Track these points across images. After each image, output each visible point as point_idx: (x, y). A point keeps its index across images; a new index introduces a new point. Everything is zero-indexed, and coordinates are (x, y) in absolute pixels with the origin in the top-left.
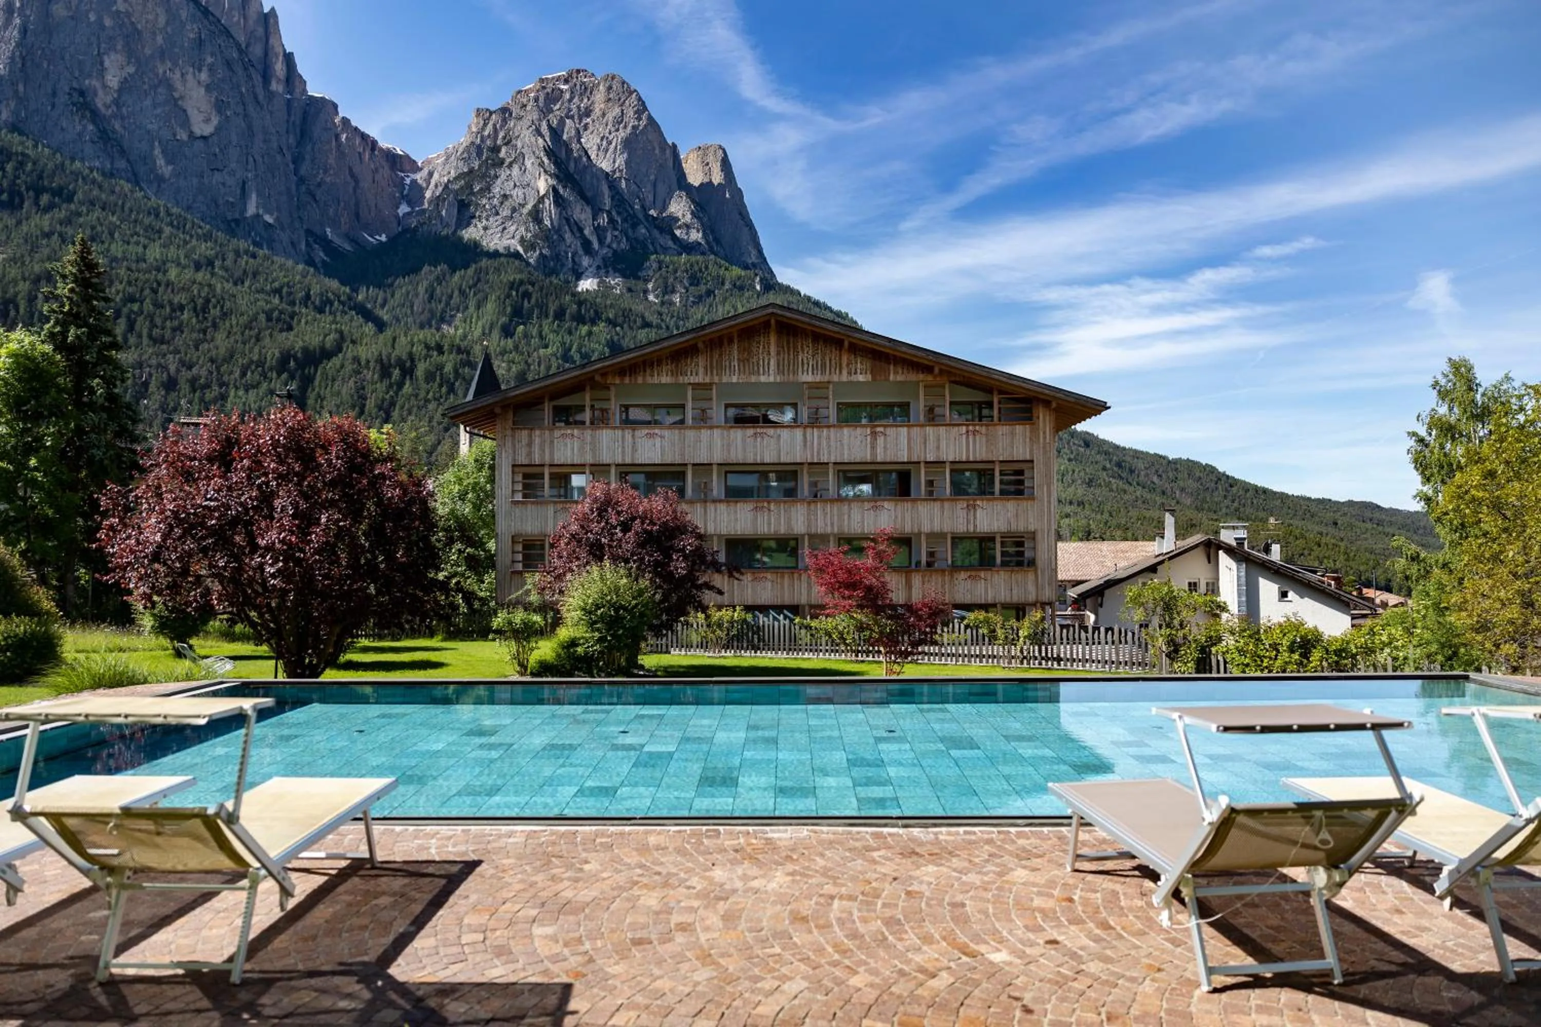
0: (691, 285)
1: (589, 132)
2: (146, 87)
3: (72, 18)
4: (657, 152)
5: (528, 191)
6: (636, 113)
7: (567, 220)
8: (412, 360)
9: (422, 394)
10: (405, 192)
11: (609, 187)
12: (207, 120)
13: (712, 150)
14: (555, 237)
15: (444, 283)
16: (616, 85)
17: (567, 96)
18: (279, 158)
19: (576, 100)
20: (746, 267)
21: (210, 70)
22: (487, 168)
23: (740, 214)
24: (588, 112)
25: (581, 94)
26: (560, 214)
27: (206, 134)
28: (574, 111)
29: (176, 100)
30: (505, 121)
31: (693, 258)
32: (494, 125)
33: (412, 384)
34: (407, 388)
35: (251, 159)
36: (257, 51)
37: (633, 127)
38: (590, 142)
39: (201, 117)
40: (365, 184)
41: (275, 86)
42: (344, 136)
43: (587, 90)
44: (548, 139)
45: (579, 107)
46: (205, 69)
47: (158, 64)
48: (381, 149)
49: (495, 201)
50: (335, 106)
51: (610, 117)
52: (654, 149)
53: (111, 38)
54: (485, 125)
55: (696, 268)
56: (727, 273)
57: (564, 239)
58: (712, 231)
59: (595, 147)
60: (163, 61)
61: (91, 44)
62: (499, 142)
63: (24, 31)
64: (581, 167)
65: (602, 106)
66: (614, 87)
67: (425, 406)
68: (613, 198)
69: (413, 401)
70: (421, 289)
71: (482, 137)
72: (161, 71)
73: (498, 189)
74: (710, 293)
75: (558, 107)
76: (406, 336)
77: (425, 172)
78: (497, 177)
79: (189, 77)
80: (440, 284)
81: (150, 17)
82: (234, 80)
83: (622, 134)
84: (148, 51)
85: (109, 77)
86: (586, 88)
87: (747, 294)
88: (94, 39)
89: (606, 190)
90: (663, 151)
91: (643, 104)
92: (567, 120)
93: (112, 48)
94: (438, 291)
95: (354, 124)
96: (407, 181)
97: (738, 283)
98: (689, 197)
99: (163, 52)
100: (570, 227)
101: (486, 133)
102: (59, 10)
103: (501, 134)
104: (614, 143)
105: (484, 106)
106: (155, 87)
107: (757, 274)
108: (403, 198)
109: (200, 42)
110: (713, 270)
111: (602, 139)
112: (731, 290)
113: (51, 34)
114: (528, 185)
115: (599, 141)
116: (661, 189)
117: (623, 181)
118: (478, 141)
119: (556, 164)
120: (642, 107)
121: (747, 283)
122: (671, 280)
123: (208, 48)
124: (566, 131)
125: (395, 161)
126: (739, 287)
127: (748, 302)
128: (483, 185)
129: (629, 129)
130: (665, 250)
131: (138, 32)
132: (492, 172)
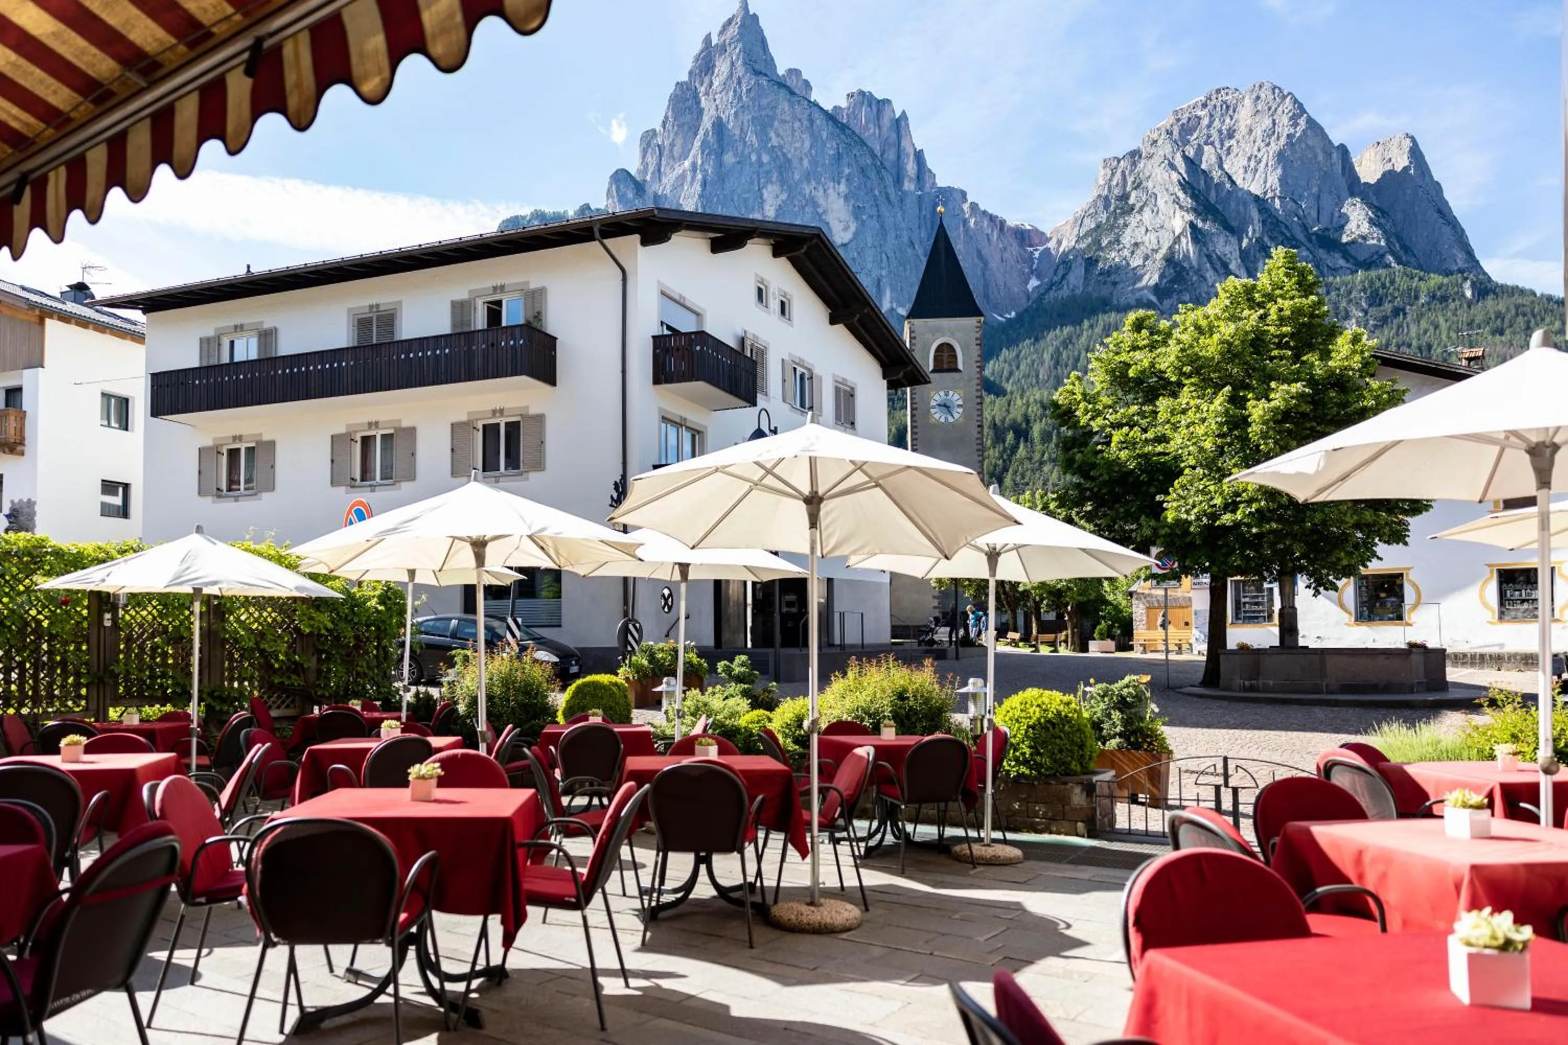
0: (1370, 305)
1: (1232, 155)
2: (796, 209)
3: (738, 163)
4: (1320, 158)
5: (1162, 233)
6: (1291, 119)
7: (1208, 257)
8: (1028, 421)
9: (1037, 456)
10: (1035, 266)
11: (1260, 211)
12: (846, 229)
13: (1395, 142)
14: (1195, 278)
15: (1070, 347)
16: (1265, 94)
17: (1205, 121)
18: (909, 251)
19: (1217, 123)
20: (1448, 273)
21: (848, 180)
22: (1116, 219)
23: (1439, 211)
24: (1231, 135)
25: (1222, 115)
26: (1200, 251)
27: (846, 241)
28: (1215, 136)
29: (820, 215)
30: (1134, 164)
31: (1373, 273)
32: (1123, 173)
33: (1026, 447)
34: (1022, 451)
35: (884, 256)
36: (891, 155)
37: (1288, 136)
38: (1235, 166)
39: (842, 226)
40: (994, 264)
41: (909, 186)
42: (972, 221)
43: (1229, 109)
44: (1183, 172)
45: (1220, 131)
46: (843, 181)
47: (805, 186)
48: (1010, 228)
49: (1126, 253)
50: (964, 194)
51: (1258, 132)
52: (1316, 156)
53: (768, 172)
54: (1113, 174)
55: (1378, 284)
56: (1422, 284)
57: (1205, 279)
58: (1399, 239)
59: (1242, 171)
60: (809, 182)
61: (752, 182)
62: (1128, 189)
63: (704, 184)
64: (1223, 194)
65: (1249, 122)
66: (1263, 96)
67: (1040, 469)
68: (1264, 222)
69: (1027, 465)
70: (1047, 357)
71: (1110, 188)
72: (808, 191)
73: (1128, 238)
74: (1397, 312)
75: (1195, 135)
76: (1022, 397)
77: (1054, 241)
78: (1126, 225)
79: (831, 191)
80: (1066, 348)
81: (798, 145)
82: (869, 185)
83: (1274, 147)
84: (797, 177)
85: (767, 207)
86: (1228, 107)
87: (1452, 306)
88: (755, 177)
89: (1255, 214)
90: (1328, 155)
91: (1301, 106)
92: (1206, 148)
93: (769, 181)
94: (1064, 354)
95: (982, 207)
96: (1037, 254)
97: (1439, 294)
98: (1366, 200)
99: (809, 174)
100: (1211, 263)
101: (1114, 183)
102: (729, 158)
103: (1130, 180)
104: (1264, 161)
105: (1110, 155)
106: (804, 207)
107: (1466, 279)
108: (1032, 272)
109: (839, 157)
110: (1402, 283)
111: (1249, 159)
112: (1428, 304)
113: (723, 180)
114: (1162, 227)
115: (1245, 162)
116: (1327, 202)
117: (1277, 201)
118: (1106, 192)
119: (1194, 197)
120: (1300, 109)
121: (1452, 291)
122: (1344, 304)
123: (845, 160)
124: (1204, 159)
125: (1024, 237)
126: (1440, 298)
127: (1455, 314)
128: (1111, 237)
129: (1283, 140)
130: (1334, 271)
131: (789, 161)
132: (1121, 222)
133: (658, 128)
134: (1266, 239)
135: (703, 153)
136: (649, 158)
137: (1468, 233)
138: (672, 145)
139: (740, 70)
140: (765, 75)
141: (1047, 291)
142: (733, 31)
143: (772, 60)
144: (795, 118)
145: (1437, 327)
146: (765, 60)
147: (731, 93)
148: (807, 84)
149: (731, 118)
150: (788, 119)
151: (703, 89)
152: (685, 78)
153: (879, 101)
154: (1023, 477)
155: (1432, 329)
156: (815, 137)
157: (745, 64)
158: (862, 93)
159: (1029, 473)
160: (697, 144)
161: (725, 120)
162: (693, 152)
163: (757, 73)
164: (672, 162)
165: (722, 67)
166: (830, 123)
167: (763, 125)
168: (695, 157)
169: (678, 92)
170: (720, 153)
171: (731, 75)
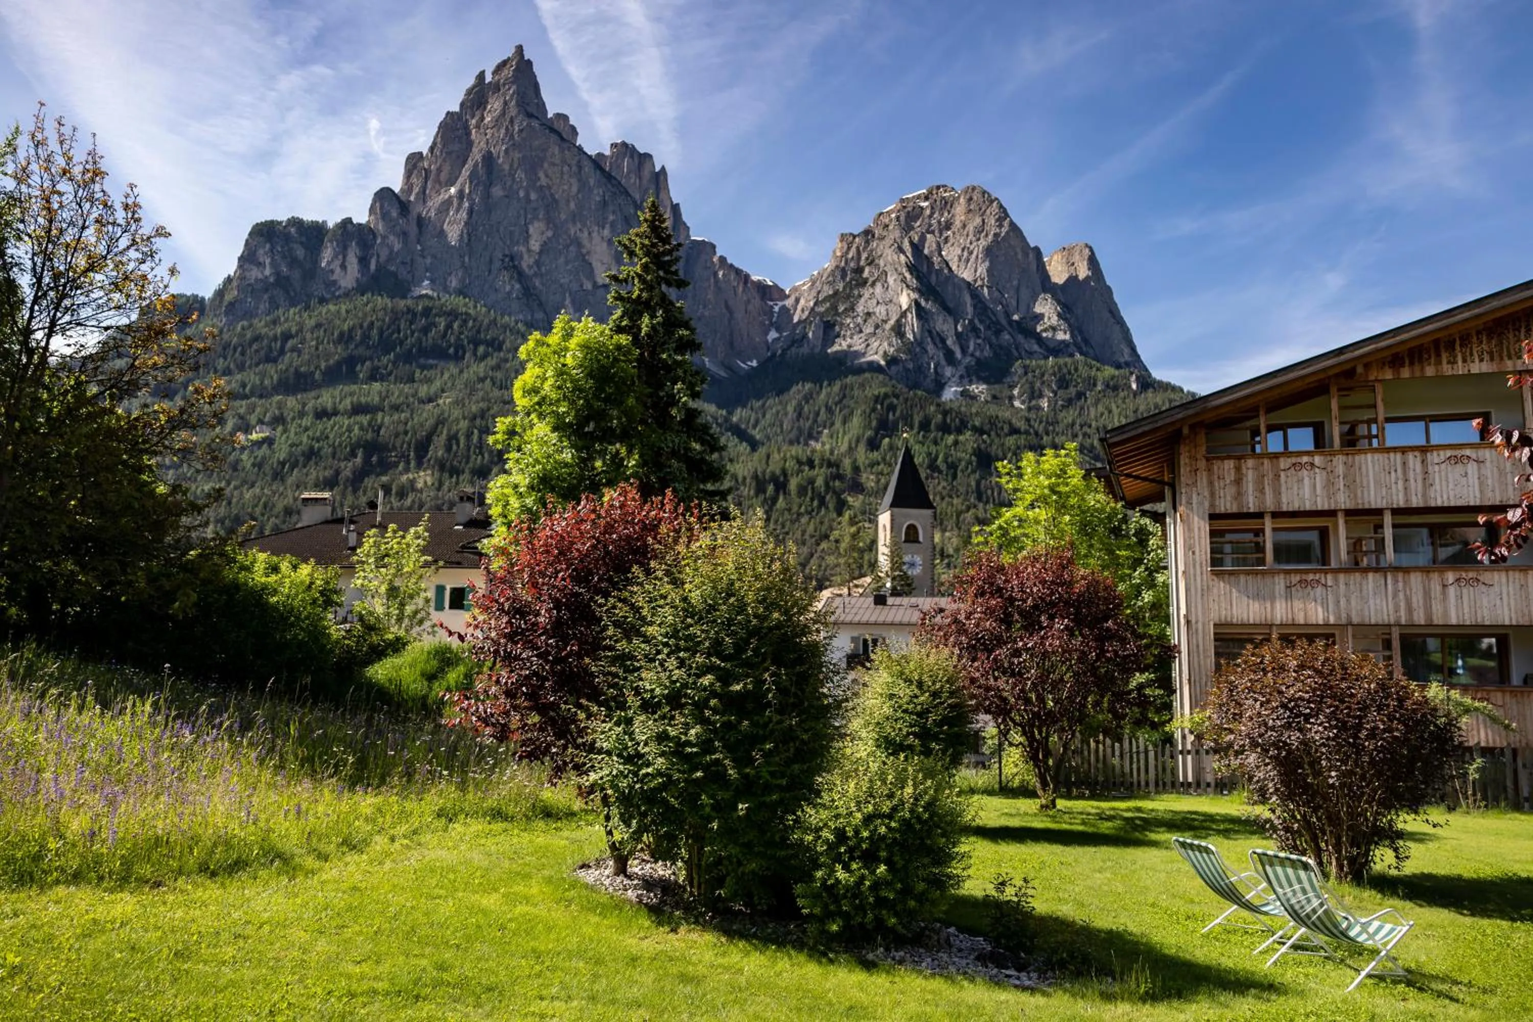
0: (1059, 388)
1: (949, 244)
2: (561, 247)
3: (506, 196)
4: (1020, 256)
5: (891, 307)
6: (997, 220)
7: (930, 332)
8: (785, 475)
9: (795, 509)
10: (774, 319)
11: (971, 296)
13: (1078, 249)
14: (918, 350)
15: (811, 401)
16: (976, 196)
17: (928, 212)
19: (936, 215)
20: (1118, 366)
21: (611, 226)
22: (851, 289)
23: (1111, 312)
24: (948, 226)
25: (941, 209)
26: (923, 326)
28: (935, 226)
29: (584, 256)
30: (867, 242)
31: (1061, 361)
32: (858, 248)
33: (785, 498)
34: (781, 503)
37: (995, 235)
38: (951, 254)
39: (604, 268)
40: (739, 315)
42: (721, 273)
43: (947, 204)
44: (910, 256)
45: (939, 222)
46: (608, 226)
47: (570, 225)
48: (753, 282)
49: (859, 320)
50: (713, 247)
51: (971, 228)
52: (1016, 254)
53: (535, 209)
54: (849, 248)
55: (1065, 370)
56: (1099, 373)
57: (926, 352)
58: (1081, 332)
59: (956, 258)
60: (574, 223)
61: (518, 217)
62: (862, 263)
63: (471, 212)
64: (942, 279)
65: (963, 218)
66: (975, 198)
67: (798, 520)
68: (975, 306)
70: (790, 409)
71: (846, 260)
72: (572, 232)
73: (861, 308)
74: (1080, 395)
75: (918, 223)
76: (778, 452)
77: (793, 298)
78: (860, 296)
79: (595, 234)
80: (807, 402)
81: (566, 187)
83: (983, 243)
84: (563, 216)
85: (532, 242)
86: (946, 203)
87: (1122, 394)
88: (522, 212)
89: (968, 299)
90: (1026, 255)
91: (1005, 211)
92: (928, 236)
93: (536, 218)
94: (806, 409)
95: (729, 261)
96: (776, 309)
97: (1111, 383)
98: (1054, 297)
99: (574, 216)
100: (932, 339)
101: (850, 256)
102: (497, 191)
103: (864, 256)
104: (975, 253)
105: (847, 231)
106: (568, 246)
107: (1132, 373)
108: (771, 324)
109: (604, 204)
110: (1084, 371)
111: (963, 250)
112: (1104, 391)
113: (490, 212)
114: (891, 301)
115: (960, 252)
116: (1025, 293)
117: (985, 290)
118: (843, 264)
119: (918, 278)
120: (1003, 214)
121: (1122, 382)
122: (1038, 384)
123: (611, 208)
124: (927, 245)
125: (767, 292)
126: (1113, 387)
127: (1124, 402)
128: (847, 305)
129: (990, 237)
130: (1031, 354)
131: (556, 201)
132: (856, 292)
133: (425, 151)
134: (976, 321)
135: (471, 182)
136: (414, 180)
137: (1132, 331)
138: (439, 170)
139: (513, 111)
140: (537, 118)
141: (789, 347)
142: (508, 72)
143: (544, 104)
144: (564, 161)
145: (1110, 412)
146: (537, 104)
147: (503, 131)
148: (573, 129)
149: (502, 154)
150: (557, 161)
151: (474, 122)
152: (456, 108)
153: (640, 155)
154: (783, 526)
155: (1106, 413)
156: (583, 184)
157: (518, 105)
158: (624, 144)
159: (788, 523)
160: (465, 172)
161: (495, 155)
162: (461, 180)
163: (530, 116)
164: (437, 186)
165: (495, 105)
166: (598, 172)
167: (533, 166)
168: (463, 185)
169: (449, 121)
170: (490, 184)
171: (503, 113)
